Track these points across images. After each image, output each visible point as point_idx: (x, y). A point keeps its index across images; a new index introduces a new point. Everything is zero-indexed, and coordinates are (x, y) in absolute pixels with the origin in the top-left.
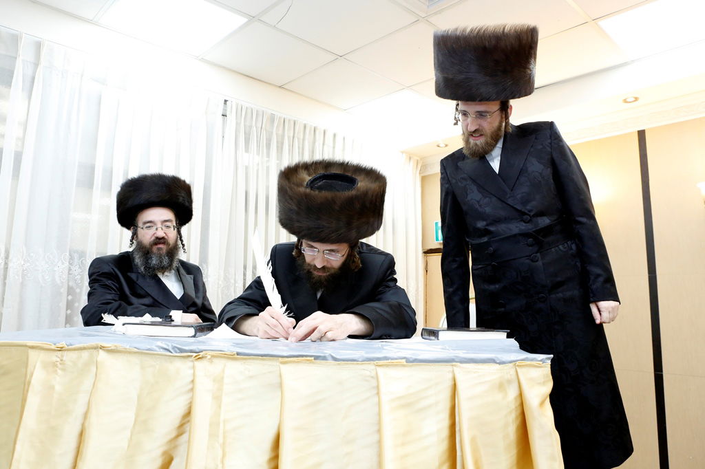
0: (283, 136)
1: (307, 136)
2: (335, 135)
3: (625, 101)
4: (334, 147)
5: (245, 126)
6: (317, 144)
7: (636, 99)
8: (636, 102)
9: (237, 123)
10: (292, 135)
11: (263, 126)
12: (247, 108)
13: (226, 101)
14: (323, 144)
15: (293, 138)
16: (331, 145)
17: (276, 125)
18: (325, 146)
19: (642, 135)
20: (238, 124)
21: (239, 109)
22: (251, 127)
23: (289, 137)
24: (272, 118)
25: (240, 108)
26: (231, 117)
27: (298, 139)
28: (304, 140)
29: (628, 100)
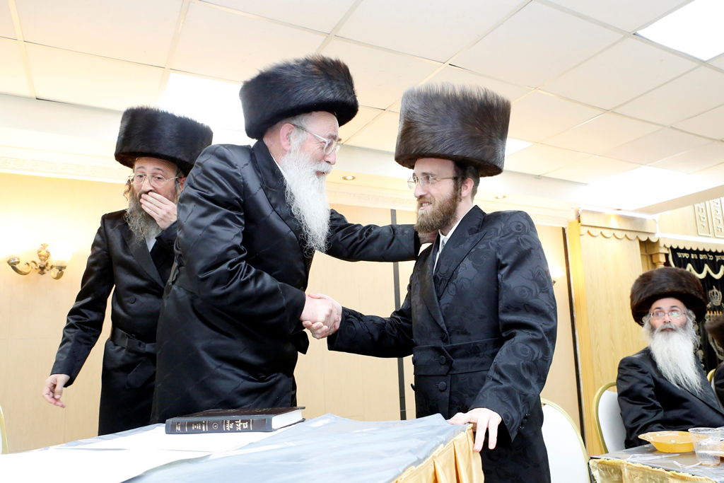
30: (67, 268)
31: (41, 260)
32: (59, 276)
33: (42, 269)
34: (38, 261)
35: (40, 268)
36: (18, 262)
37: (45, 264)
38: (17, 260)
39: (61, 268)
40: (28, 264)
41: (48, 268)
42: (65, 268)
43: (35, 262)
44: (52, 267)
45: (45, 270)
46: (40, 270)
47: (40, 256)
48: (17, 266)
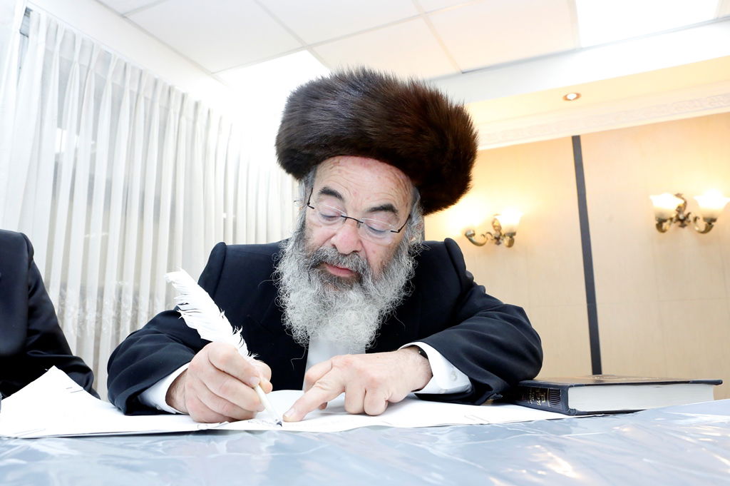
0: (122, 90)
1: (158, 98)
2: (197, 105)
3: (566, 98)
4: (194, 122)
5: (61, 58)
6: (172, 111)
7: (578, 96)
8: (578, 100)
9: (47, 51)
10: (136, 89)
11: (92, 66)
12: (65, 31)
13: (27, 12)
14: (180, 115)
15: (138, 95)
16: (191, 116)
17: (112, 68)
18: (183, 119)
19: (576, 140)
20: (48, 54)
21: (53, 31)
22: (70, 63)
23: (131, 92)
24: (106, 59)
25: (53, 26)
26: (38, 39)
27: (146, 98)
28: (152, 103)
29: (569, 97)
30: (517, 234)
31: (496, 230)
32: (511, 244)
33: (498, 240)
34: (493, 232)
35: (495, 238)
36: (474, 235)
37: (499, 234)
38: (472, 232)
39: (512, 235)
40: (484, 235)
41: (501, 237)
42: (514, 234)
43: (489, 233)
44: (504, 236)
45: (500, 241)
46: (495, 241)
47: (494, 227)
48: (473, 238)
